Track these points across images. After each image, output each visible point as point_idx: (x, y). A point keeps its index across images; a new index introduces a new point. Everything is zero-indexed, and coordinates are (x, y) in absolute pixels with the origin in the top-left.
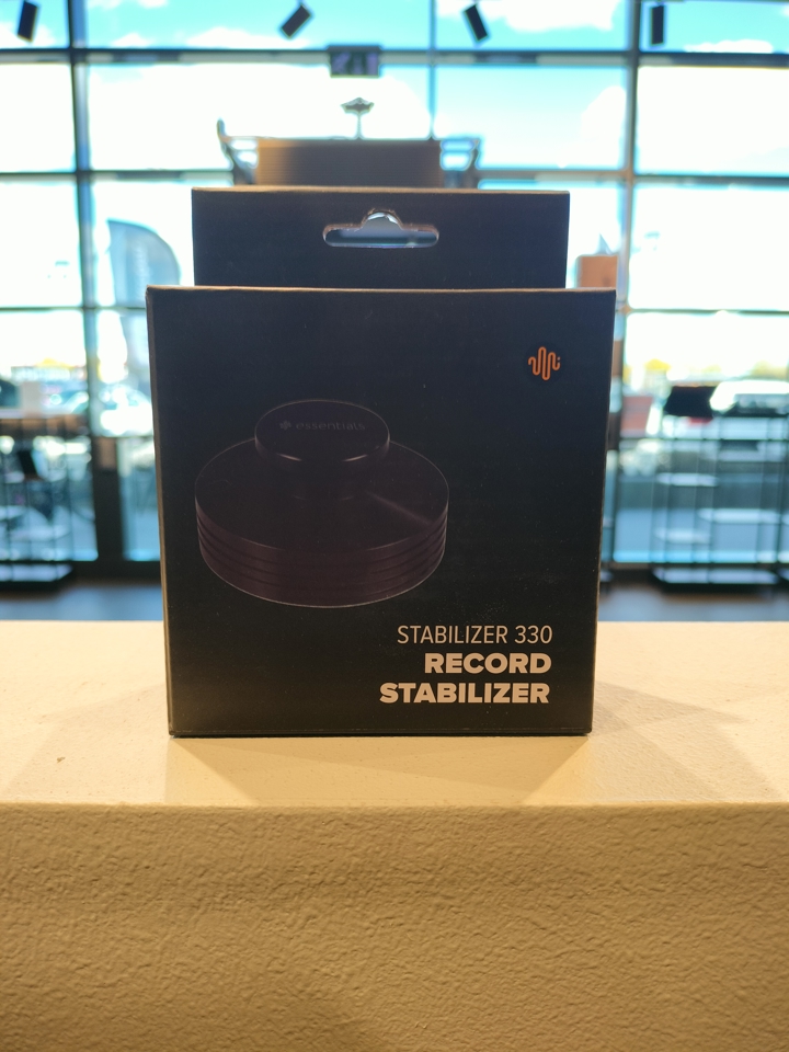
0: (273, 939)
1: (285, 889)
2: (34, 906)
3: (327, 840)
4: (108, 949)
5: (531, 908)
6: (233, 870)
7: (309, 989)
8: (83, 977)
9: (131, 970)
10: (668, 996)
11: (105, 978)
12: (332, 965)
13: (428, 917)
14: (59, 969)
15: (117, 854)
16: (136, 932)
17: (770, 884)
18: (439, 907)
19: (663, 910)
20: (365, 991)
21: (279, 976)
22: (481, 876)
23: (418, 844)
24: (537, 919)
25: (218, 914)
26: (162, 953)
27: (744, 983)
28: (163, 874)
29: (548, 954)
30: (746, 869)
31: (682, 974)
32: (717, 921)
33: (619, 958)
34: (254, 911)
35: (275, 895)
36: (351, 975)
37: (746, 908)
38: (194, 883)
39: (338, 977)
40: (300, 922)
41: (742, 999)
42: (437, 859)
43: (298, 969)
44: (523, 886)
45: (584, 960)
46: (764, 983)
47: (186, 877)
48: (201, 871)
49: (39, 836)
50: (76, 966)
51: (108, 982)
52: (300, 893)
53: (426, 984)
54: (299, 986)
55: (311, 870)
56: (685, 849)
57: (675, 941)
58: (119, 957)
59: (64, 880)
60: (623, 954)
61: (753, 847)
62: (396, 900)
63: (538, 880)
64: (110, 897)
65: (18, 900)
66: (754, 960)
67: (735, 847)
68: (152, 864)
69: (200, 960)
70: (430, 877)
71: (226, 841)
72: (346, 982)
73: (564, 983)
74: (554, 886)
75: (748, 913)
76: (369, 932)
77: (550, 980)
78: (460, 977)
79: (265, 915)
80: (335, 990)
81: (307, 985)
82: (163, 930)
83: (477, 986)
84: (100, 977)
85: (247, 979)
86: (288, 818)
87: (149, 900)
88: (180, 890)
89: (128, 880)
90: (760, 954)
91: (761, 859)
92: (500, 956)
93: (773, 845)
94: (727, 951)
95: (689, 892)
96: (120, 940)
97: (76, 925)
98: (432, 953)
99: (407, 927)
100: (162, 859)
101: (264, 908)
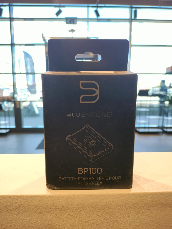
0: (49, 219)
1: (51, 209)
2: (5, 214)
3: (59, 201)
4: (18, 221)
5: (96, 212)
6: (42, 206)
8: (14, 227)
9: (23, 225)
10: (121, 227)
11: (18, 227)
12: (60, 223)
13: (77, 214)
14: (9, 225)
15: (20, 204)
16: (24, 218)
17: (139, 207)
18: (79, 212)
19: (120, 212)
20: (66, 228)
21: (50, 225)
22: (87, 206)
23: (75, 201)
24: (97, 214)
25: (39, 214)
26: (28, 222)
27: (135, 225)
28: (29, 207)
29: (99, 220)
30: (134, 204)
31: (124, 223)
32: (130, 213)
33: (112, 221)
34: (45, 214)
35: (49, 211)
36: (63, 225)
37: (135, 211)
38: (34, 209)
39: (61, 225)
40: (54, 215)
41: (135, 228)
42: (79, 203)
43: (54, 224)
44: (94, 208)
45: (106, 221)
46: (139, 224)
47: (33, 208)
48: (36, 206)
49: (6, 201)
50: (12, 225)
52: (54, 210)
53: (77, 226)
54: (54, 227)
55: (56, 206)
56: (123, 201)
57: (122, 217)
58: (20, 223)
59: (10, 209)
60: (113, 220)
61: (136, 200)
62: (71, 211)
63: (97, 207)
64: (19, 212)
65: (2, 213)
66: (137, 220)
67: (132, 200)
68: (27, 205)
69: (35, 223)
70: (77, 207)
71: (40, 201)
73: (102, 225)
74: (100, 208)
75: (135, 212)
76: (67, 217)
77: (100, 225)
78: (83, 225)
79: (47, 214)
80: (61, 228)
81: (55, 227)
82: (29, 217)
83: (86, 226)
84: (17, 226)
85: (44, 226)
86: (51, 197)
87: (26, 212)
88: (32, 210)
89: (22, 208)
90: (138, 219)
91: (137, 202)
92: (90, 221)
93: (139, 200)
94: (132, 219)
95: (124, 208)
96: (21, 220)
97: (12, 217)
98: (78, 220)
99: (73, 216)
100: (29, 205)
101: (47, 213)
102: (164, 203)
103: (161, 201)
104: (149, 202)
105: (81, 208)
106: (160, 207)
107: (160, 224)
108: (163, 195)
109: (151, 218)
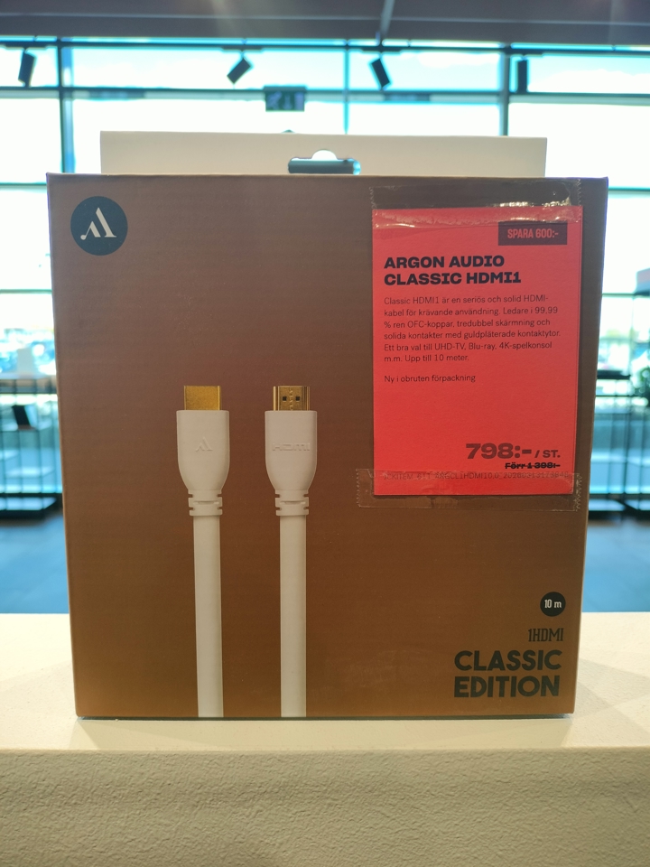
0: (238, 824)
1: (245, 796)
2: (105, 807)
3: (268, 769)
4: (146, 830)
5: (381, 805)
6: (217, 785)
7: (258, 852)
8: (131, 847)
9: (158, 842)
10: (459, 855)
11: (144, 847)
12: (271, 838)
13: (324, 810)
14: (117, 842)
15: (153, 777)
16: (162, 820)
17: (512, 792)
18: (330, 805)
19: (454, 807)
20: (289, 853)
21: (241, 845)
22: (353, 788)
23: (318, 771)
24: (384, 811)
25: (208, 810)
26: (176, 832)
27: (501, 848)
28: (178, 788)
29: (391, 831)
30: (499, 784)
31: (466, 843)
32: (484, 812)
33: (430, 834)
34: (228, 808)
35: (240, 799)
36: (281, 844)
37: (500, 805)
38: (195, 793)
39: (274, 845)
40: (253, 814)
41: (500, 856)
42: (328, 779)
43: (252, 840)
44: (376, 793)
45: (411, 835)
46: (512, 847)
47: (190, 790)
48: (199, 786)
49: (110, 768)
50: (127, 840)
51: (145, 849)
52: (253, 798)
53: (323, 848)
54: (252, 850)
55: (259, 785)
56: (464, 773)
57: (462, 824)
58: (152, 835)
59: (122, 792)
60: (433, 831)
61: (502, 771)
62: (306, 801)
63: (384, 790)
64: (148, 801)
65: (96, 804)
66: (506, 834)
67: (492, 772)
68: (172, 783)
69: (197, 836)
70: (325, 788)
71: (213, 770)
72: (279, 848)
73: (400, 848)
74: (393, 793)
75: (501, 808)
76: (292, 819)
77: (392, 846)
78: (342, 845)
79: (234, 810)
80: (273, 852)
81: (257, 850)
82: (177, 819)
83: (351, 849)
84: (140, 846)
85: (223, 846)
86: (247, 757)
87: (170, 802)
88: (187, 797)
89: (158, 791)
90: (509, 831)
91: (506, 778)
92: (364, 832)
93: (513, 770)
94: (491, 829)
95: (468, 796)
96: (152, 826)
97: (128, 817)
98: (326, 831)
99: (312, 816)
100: (177, 780)
101: (233, 806)
102: (590, 783)
103: (581, 774)
104: (542, 778)
105: (337, 791)
106: (578, 796)
107: (577, 846)
108: (586, 757)
109: (552, 827)
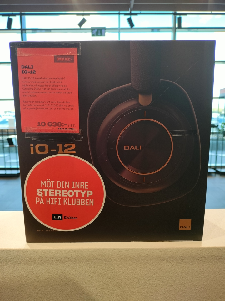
0: (63, 269)
2: (27, 264)
3: (71, 254)
6: (57, 258)
7: (69, 277)
8: (34, 275)
9: (42, 274)
10: (124, 277)
11: (38, 275)
12: (72, 273)
14: (31, 274)
15: (40, 256)
16: (42, 268)
17: (138, 260)
18: (88, 263)
19: (122, 264)
20: (77, 277)
21: (64, 274)
22: (94, 259)
23: (84, 254)
24: (103, 265)
25: (55, 265)
26: (46, 271)
27: (136, 275)
29: (105, 271)
30: (134, 257)
31: (126, 274)
32: (131, 265)
35: (63, 262)
40: (67, 266)
42: (87, 256)
43: (67, 273)
44: (101, 260)
45: (111, 272)
46: (139, 275)
48: (52, 258)
49: (28, 253)
52: (67, 262)
53: (87, 275)
55: (68, 258)
57: (125, 269)
58: (40, 272)
59: (31, 260)
60: (117, 271)
61: (135, 254)
62: (82, 262)
64: (38, 262)
65: (24, 263)
67: (132, 254)
68: (45, 257)
69: (52, 272)
70: (86, 259)
71: (56, 254)
72: (75, 275)
73: (108, 275)
74: (105, 260)
75: (135, 264)
76: (78, 267)
78: (92, 274)
79: (62, 265)
80: (73, 277)
82: (47, 268)
85: (59, 275)
86: (65, 250)
87: (44, 263)
88: (49, 261)
89: (41, 260)
90: (138, 271)
92: (98, 271)
93: (138, 254)
94: (133, 270)
95: (126, 261)
97: (33, 267)
98: (87, 271)
99: (83, 267)
104: (146, 256)
108: (158, 250)
